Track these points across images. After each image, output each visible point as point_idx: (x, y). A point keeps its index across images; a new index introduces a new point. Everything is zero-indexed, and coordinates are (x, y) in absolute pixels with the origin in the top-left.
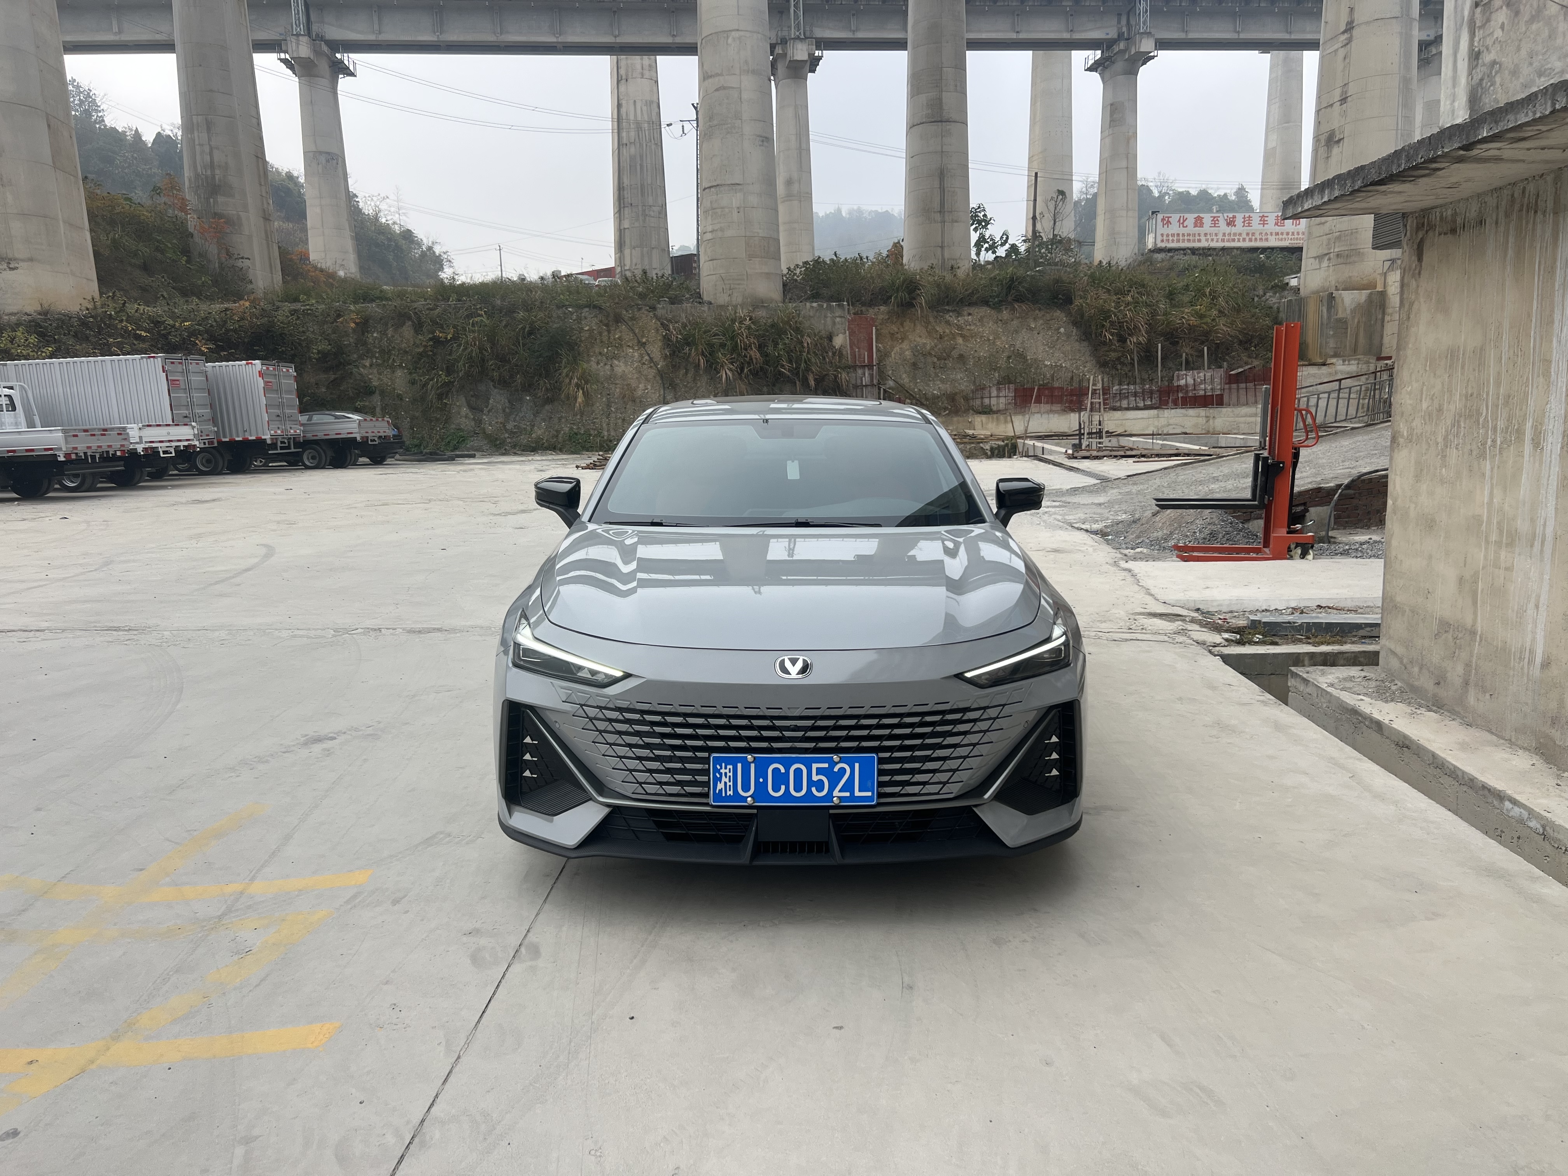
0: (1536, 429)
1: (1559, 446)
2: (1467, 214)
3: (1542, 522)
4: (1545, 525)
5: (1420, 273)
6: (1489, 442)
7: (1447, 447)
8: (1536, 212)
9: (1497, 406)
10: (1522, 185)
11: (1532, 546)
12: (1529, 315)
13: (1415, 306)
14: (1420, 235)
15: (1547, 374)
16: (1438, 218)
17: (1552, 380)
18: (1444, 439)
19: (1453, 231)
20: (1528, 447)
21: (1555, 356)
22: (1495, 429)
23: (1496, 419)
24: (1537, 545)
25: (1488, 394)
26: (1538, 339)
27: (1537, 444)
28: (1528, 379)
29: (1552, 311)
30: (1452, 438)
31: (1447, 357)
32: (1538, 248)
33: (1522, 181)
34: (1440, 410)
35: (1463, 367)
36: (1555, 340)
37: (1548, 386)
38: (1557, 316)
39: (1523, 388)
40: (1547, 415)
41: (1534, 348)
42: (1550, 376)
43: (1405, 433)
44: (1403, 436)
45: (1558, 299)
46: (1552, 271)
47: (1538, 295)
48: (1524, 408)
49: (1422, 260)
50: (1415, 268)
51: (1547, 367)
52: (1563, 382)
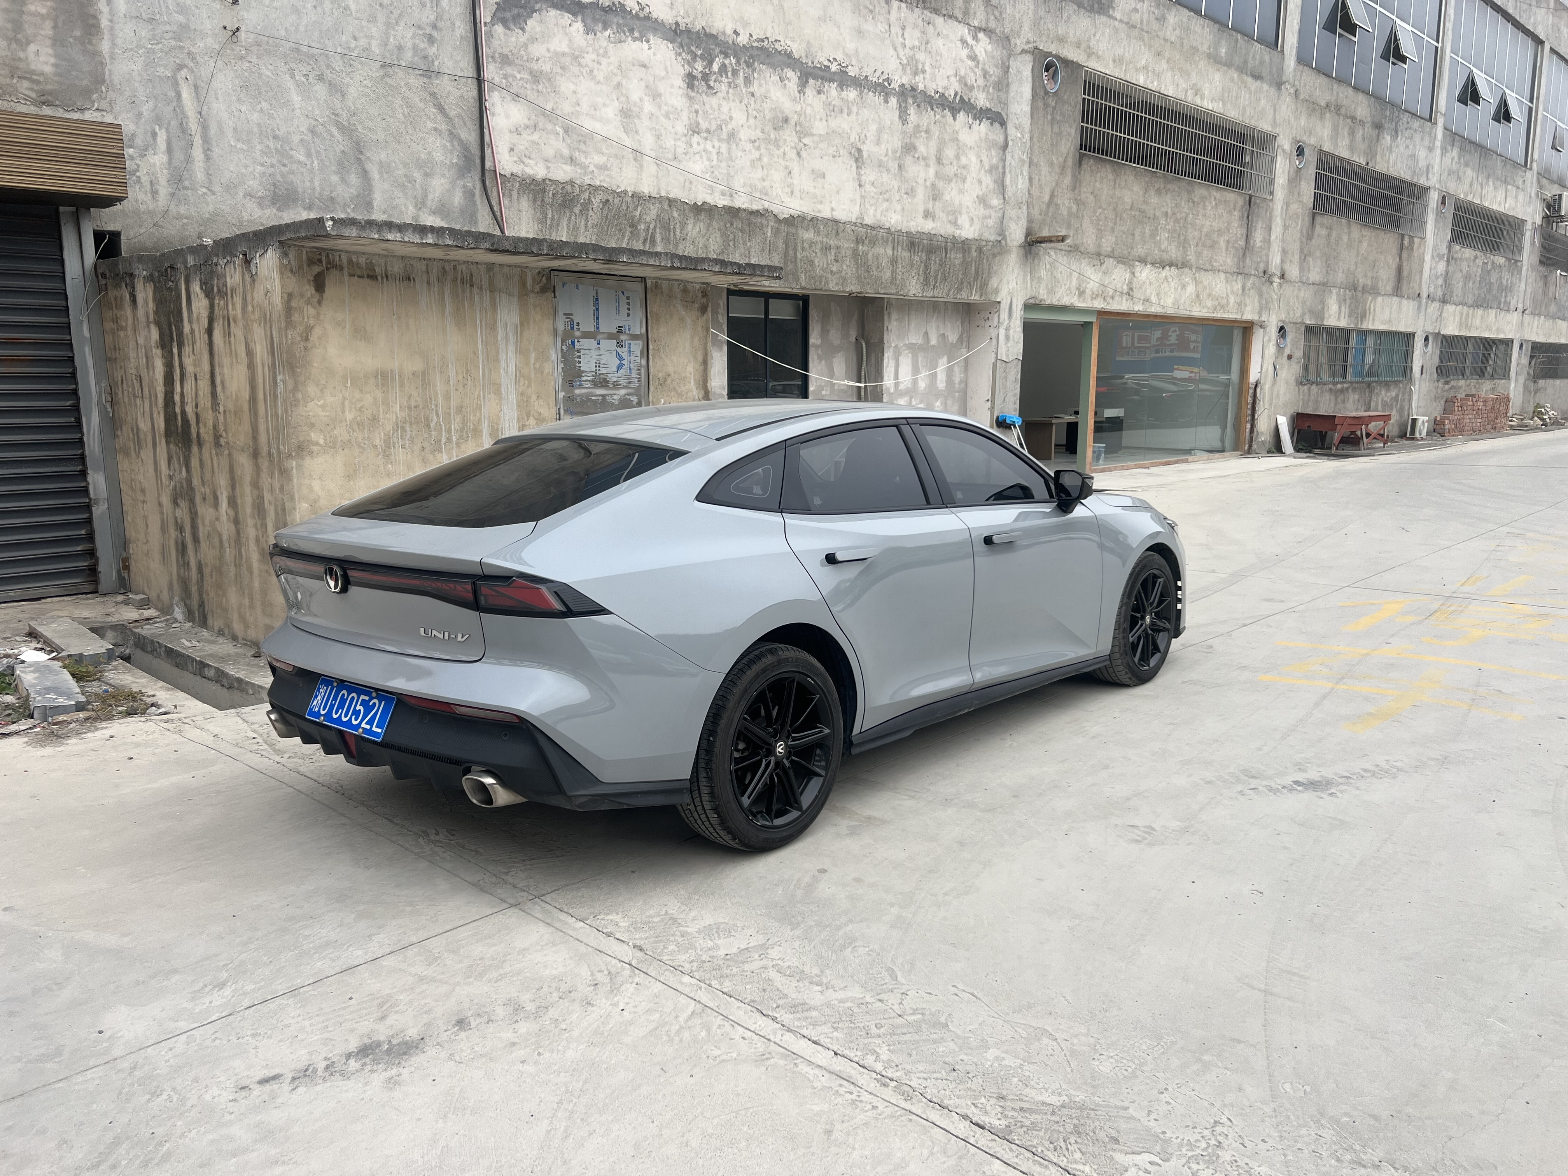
0: (493, 427)
2: (389, 268)
5: (319, 303)
6: (444, 440)
7: (389, 448)
8: (472, 286)
9: (450, 414)
10: (453, 264)
12: (476, 353)
13: (317, 332)
14: (317, 269)
15: (498, 392)
16: (345, 261)
17: (503, 396)
18: (385, 441)
19: (373, 277)
21: (504, 382)
22: (449, 431)
23: (450, 423)
25: (437, 406)
26: (487, 370)
28: (479, 396)
29: (498, 352)
30: (396, 440)
31: (376, 377)
32: (478, 310)
33: (455, 261)
34: (374, 419)
35: (402, 385)
36: (502, 371)
37: (500, 400)
38: (502, 356)
39: (475, 401)
40: (502, 418)
41: (484, 375)
42: (500, 394)
43: (321, 441)
44: (317, 444)
45: (502, 346)
46: (493, 327)
47: (482, 341)
48: (478, 414)
49: (324, 291)
50: (312, 296)
51: (497, 389)
52: (513, 398)
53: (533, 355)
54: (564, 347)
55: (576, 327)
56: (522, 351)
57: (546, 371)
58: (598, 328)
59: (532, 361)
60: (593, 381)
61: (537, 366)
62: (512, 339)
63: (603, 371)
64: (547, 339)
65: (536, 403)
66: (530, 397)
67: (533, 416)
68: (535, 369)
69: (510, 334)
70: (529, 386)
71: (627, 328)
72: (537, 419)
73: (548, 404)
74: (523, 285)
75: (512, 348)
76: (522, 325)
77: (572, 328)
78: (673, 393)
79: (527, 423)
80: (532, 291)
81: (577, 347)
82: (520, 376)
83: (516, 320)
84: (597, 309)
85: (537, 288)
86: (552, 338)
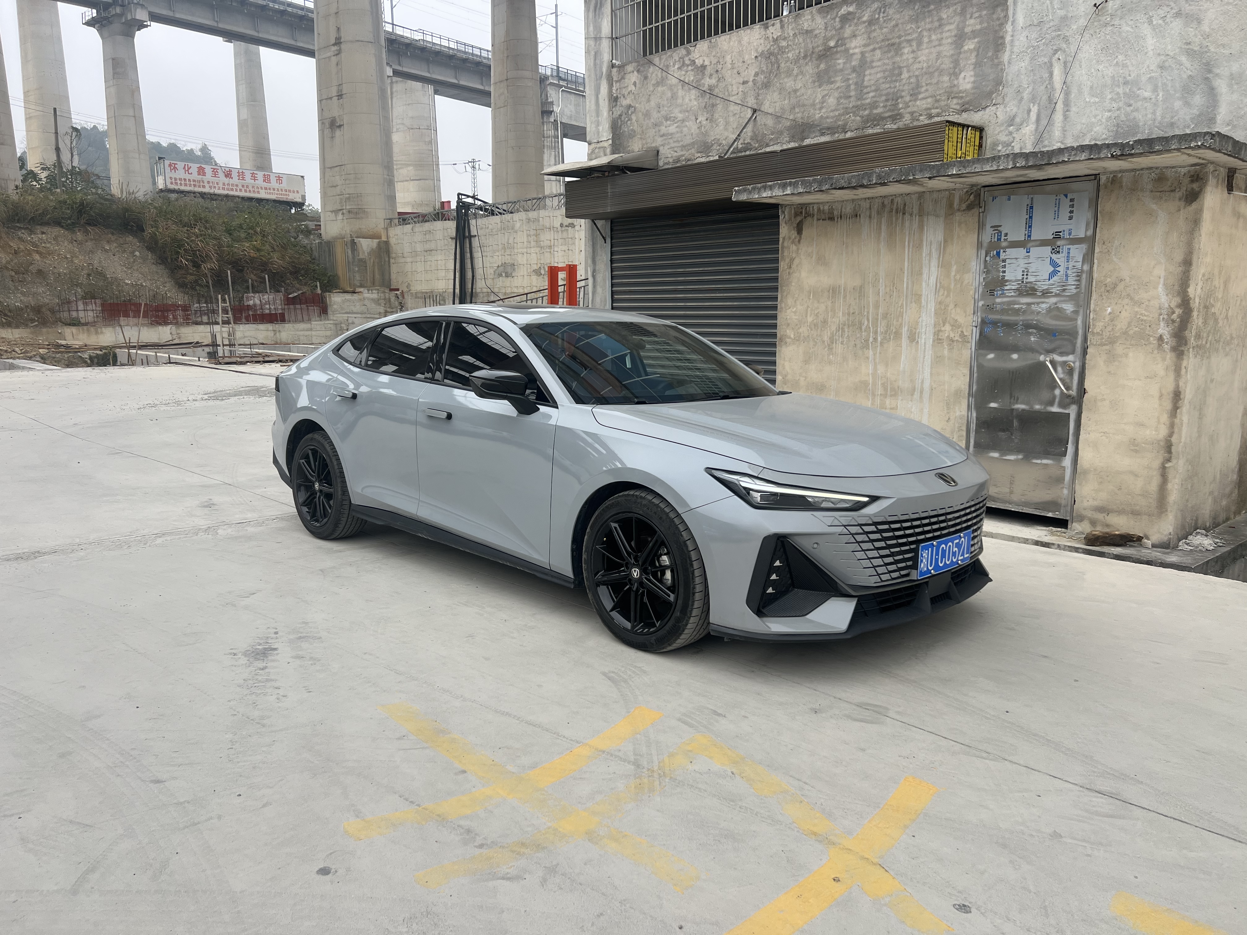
0: (911, 331)
1: (931, 340)
2: (843, 210)
3: (920, 381)
4: (922, 382)
5: (799, 241)
6: (871, 339)
7: (833, 343)
8: (904, 214)
9: (877, 319)
10: (891, 198)
11: (912, 395)
12: (902, 270)
13: (796, 262)
14: (799, 219)
15: (918, 302)
16: (816, 210)
17: (923, 305)
18: (830, 338)
19: (831, 219)
20: (904, 341)
21: (924, 292)
22: (876, 333)
23: (877, 326)
24: (917, 395)
25: (868, 312)
26: (910, 283)
27: (913, 338)
28: (902, 304)
29: (921, 268)
30: (837, 338)
31: (829, 291)
32: (907, 233)
33: (892, 196)
34: (825, 322)
35: (845, 297)
36: (924, 284)
37: (920, 308)
38: (925, 271)
39: (899, 309)
40: (920, 324)
41: (907, 288)
42: (921, 303)
43: (792, 336)
44: (790, 338)
45: (925, 261)
46: (919, 246)
47: (908, 259)
48: (900, 320)
49: (802, 234)
50: (795, 238)
51: (918, 298)
52: (932, 306)
53: (954, 268)
54: (988, 259)
55: (1003, 238)
56: (944, 265)
57: (966, 282)
58: (1029, 236)
59: (953, 274)
60: (1017, 289)
61: (958, 277)
62: (935, 255)
63: (1031, 279)
64: (970, 251)
65: (954, 311)
66: (948, 306)
67: (949, 323)
68: (955, 280)
69: (933, 250)
70: (948, 295)
71: (1066, 233)
72: (952, 326)
73: (965, 312)
74: (950, 205)
75: (934, 263)
76: (946, 241)
77: (999, 239)
78: (1126, 301)
79: (943, 329)
80: (959, 210)
81: (1001, 257)
82: (939, 287)
83: (940, 237)
84: (1031, 217)
85: (964, 206)
86: (975, 251)
